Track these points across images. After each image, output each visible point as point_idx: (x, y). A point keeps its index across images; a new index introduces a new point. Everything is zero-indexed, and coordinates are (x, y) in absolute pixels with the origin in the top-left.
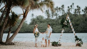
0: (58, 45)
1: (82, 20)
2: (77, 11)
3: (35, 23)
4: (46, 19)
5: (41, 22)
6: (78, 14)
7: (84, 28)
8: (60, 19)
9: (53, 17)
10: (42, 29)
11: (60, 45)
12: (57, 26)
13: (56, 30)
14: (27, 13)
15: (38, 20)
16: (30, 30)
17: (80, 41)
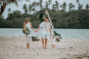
0: (36, 40)
1: (60, 16)
2: (56, 6)
3: (12, 17)
4: (24, 14)
5: (18, 17)
6: (56, 9)
7: (62, 24)
8: (38, 14)
9: (30, 12)
10: (19, 24)
11: (38, 40)
12: (35, 22)
15: (15, 15)
16: (7, 25)
17: (58, 36)
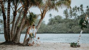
0: (77, 46)
3: (53, 23)
4: (65, 19)
5: (59, 22)
8: (79, 19)
9: (71, 17)
10: (60, 29)
11: (79, 46)
12: (76, 26)
13: (74, 30)
14: (45, 14)
15: (56, 21)
